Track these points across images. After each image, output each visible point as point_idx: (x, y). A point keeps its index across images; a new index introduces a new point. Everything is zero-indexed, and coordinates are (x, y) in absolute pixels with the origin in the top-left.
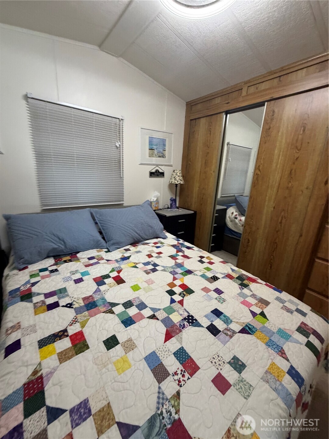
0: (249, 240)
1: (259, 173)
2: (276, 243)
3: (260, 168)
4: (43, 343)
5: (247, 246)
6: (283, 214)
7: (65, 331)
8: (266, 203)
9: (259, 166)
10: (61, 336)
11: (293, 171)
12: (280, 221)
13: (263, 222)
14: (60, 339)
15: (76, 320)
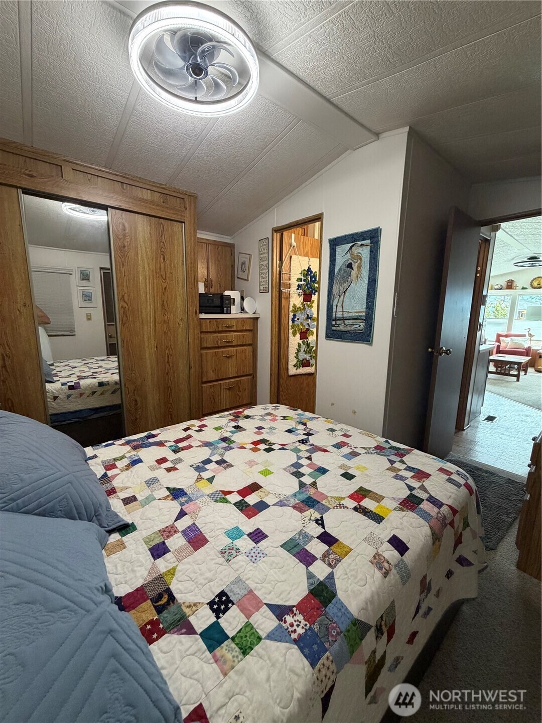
0: (136, 401)
1: (125, 305)
2: (169, 387)
3: (126, 299)
4: (378, 518)
5: (136, 410)
6: (167, 351)
7: (356, 509)
8: (146, 344)
9: (123, 296)
10: (363, 509)
11: (165, 302)
12: (166, 361)
13: (149, 370)
14: (366, 508)
15: (338, 506)
